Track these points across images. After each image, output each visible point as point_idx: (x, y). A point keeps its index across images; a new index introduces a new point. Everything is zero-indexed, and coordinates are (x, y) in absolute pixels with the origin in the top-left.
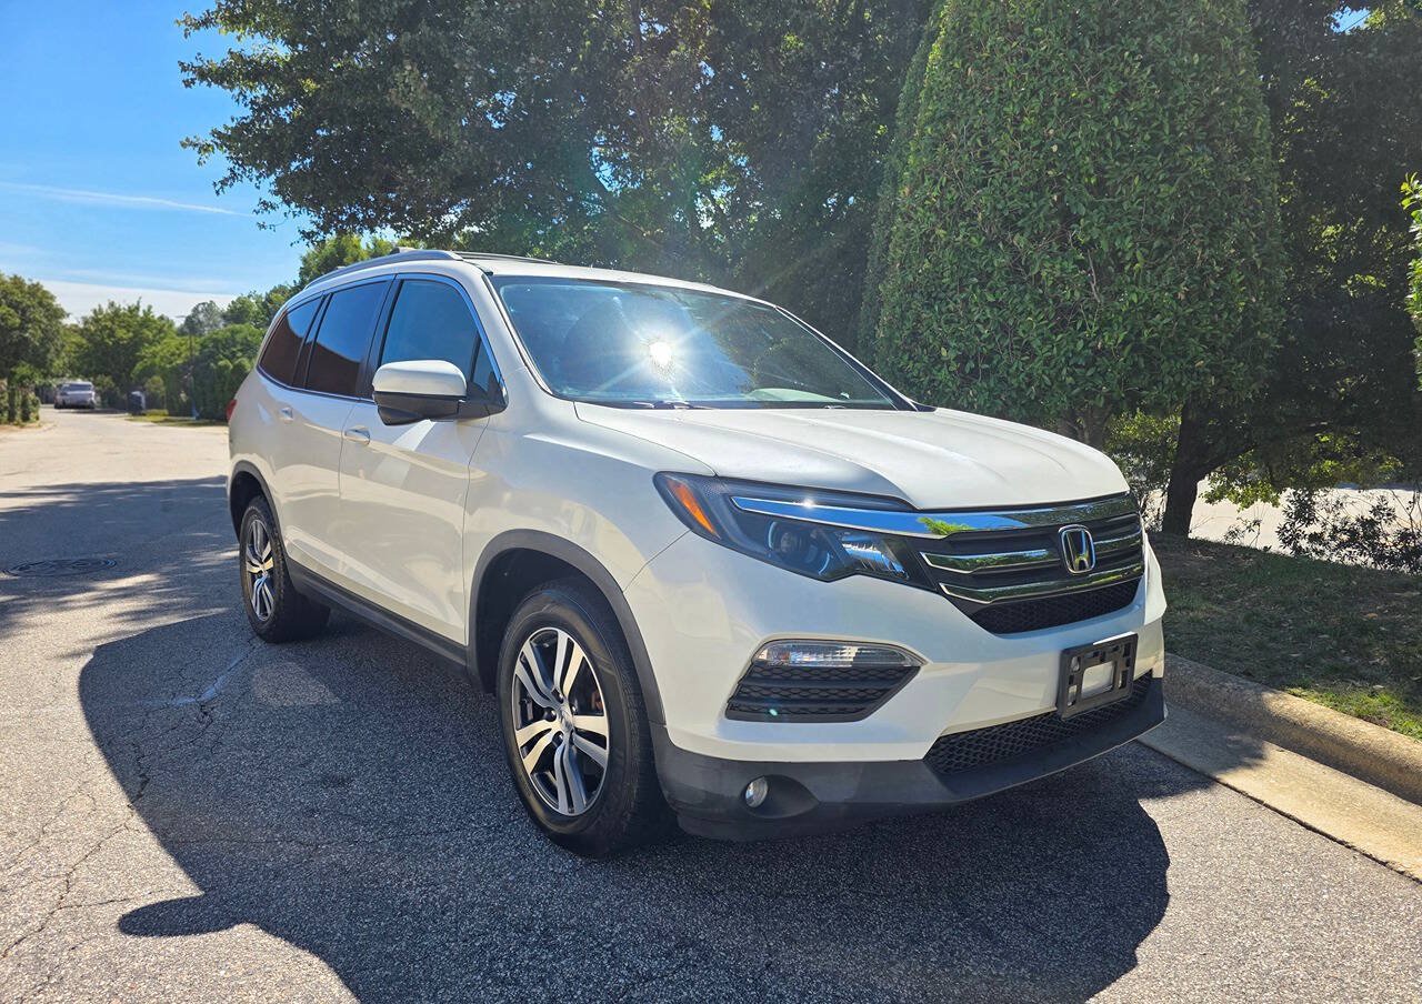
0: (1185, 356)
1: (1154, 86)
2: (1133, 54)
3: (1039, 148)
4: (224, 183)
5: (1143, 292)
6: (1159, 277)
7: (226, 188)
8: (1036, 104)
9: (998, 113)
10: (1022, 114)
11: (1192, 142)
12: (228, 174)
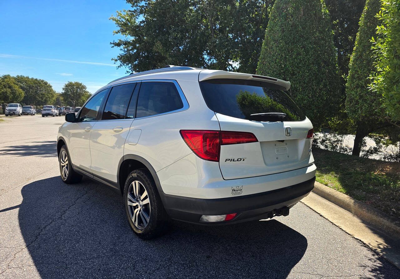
0: (311, 110)
1: (304, 52)
2: (300, 46)
3: (280, 66)
4: (119, 67)
5: (301, 96)
6: (305, 92)
7: (119, 68)
8: (279, 57)
9: (272, 58)
10: (277, 59)
11: (313, 64)
12: (120, 65)
